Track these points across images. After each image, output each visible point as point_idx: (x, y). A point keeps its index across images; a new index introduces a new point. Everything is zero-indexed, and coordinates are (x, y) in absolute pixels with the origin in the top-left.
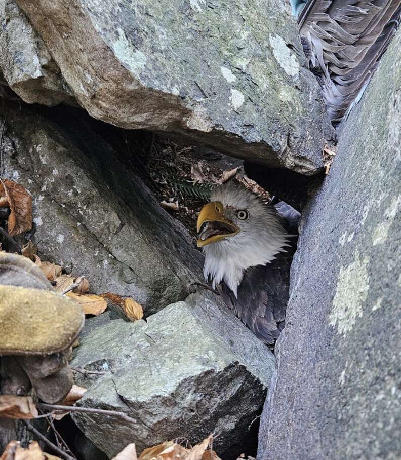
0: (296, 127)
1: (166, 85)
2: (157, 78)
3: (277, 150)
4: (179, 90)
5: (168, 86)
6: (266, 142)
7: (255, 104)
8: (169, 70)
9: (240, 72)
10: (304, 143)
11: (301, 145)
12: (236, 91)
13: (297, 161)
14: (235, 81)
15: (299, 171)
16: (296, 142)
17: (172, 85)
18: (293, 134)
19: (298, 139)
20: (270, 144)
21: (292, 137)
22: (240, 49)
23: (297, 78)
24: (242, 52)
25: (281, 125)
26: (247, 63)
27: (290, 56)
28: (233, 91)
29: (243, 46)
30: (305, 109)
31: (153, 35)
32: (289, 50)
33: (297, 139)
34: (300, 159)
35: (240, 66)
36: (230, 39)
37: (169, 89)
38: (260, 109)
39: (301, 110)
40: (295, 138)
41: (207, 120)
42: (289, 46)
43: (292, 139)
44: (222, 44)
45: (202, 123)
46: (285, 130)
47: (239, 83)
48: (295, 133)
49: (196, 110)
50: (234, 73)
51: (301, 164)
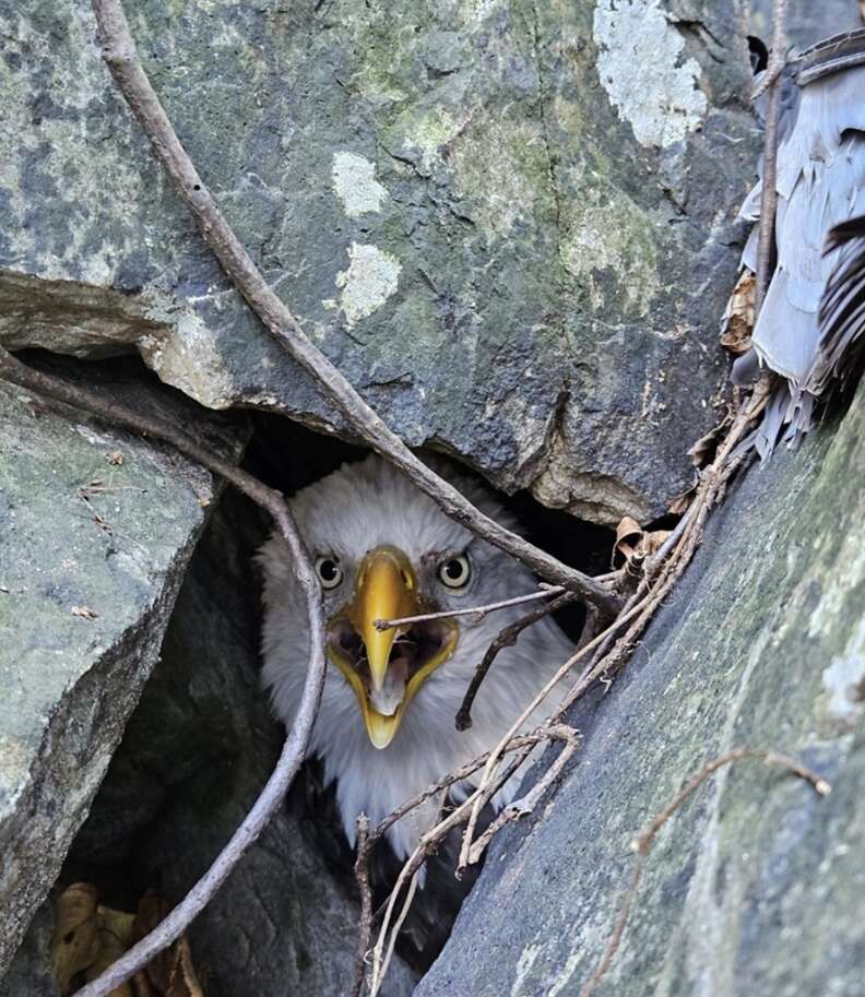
0: (603, 369)
1: (60, 250)
2: (26, 226)
3: (495, 465)
4: (116, 264)
5: (69, 254)
6: (449, 443)
7: (443, 297)
8: (92, 188)
9: (411, 171)
10: (621, 429)
11: (605, 437)
12: (371, 249)
13: (580, 489)
14: (377, 209)
15: (587, 517)
16: (587, 427)
17: (92, 246)
18: (585, 396)
19: (599, 416)
20: (465, 448)
21: (576, 409)
22: (438, 74)
23: (675, 159)
24: (443, 88)
25: (537, 370)
26: (448, 136)
27: (678, 66)
28: (360, 252)
29: (457, 64)
30: (668, 289)
31: (53, 49)
32: (678, 41)
33: (594, 416)
34: (593, 480)
35: (415, 150)
36: (407, 36)
37: (72, 267)
38: (459, 315)
39: (650, 294)
40: (587, 411)
41: (217, 370)
42: (686, 27)
43: (575, 412)
44: (370, 53)
45: (197, 374)
46: (547, 387)
47: (395, 220)
48: (591, 393)
49: (182, 328)
50: (383, 177)
51: (596, 498)
